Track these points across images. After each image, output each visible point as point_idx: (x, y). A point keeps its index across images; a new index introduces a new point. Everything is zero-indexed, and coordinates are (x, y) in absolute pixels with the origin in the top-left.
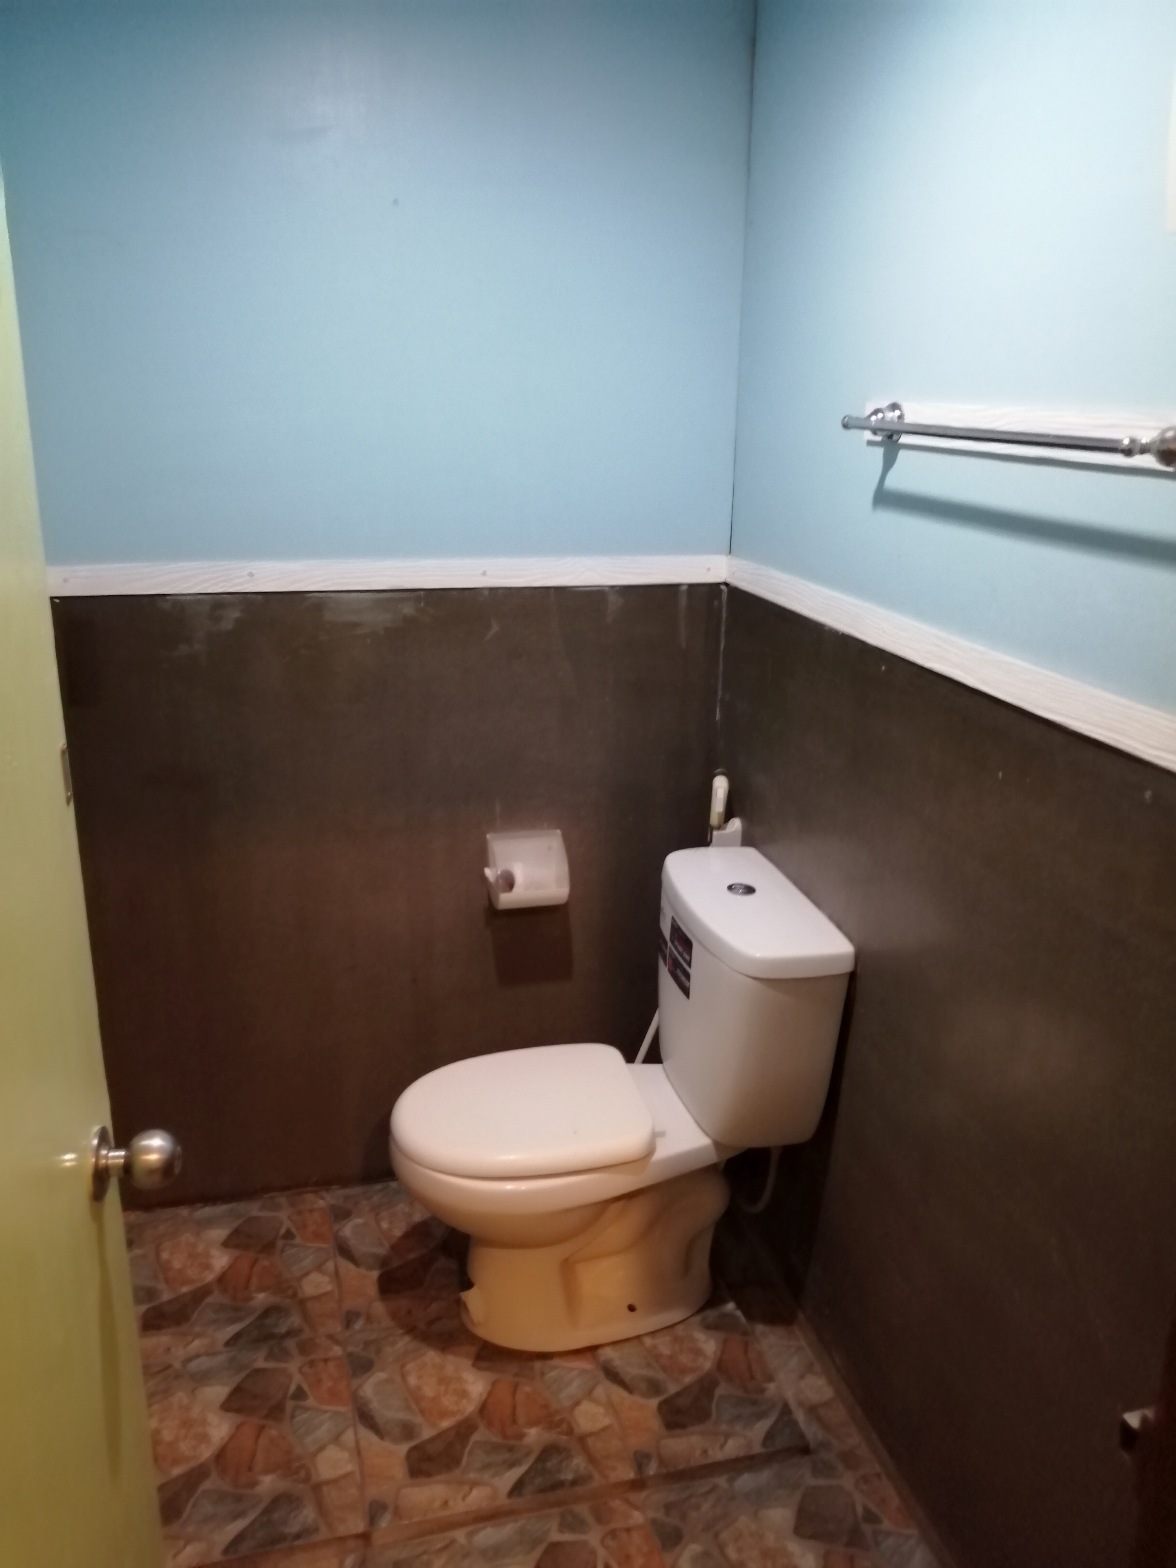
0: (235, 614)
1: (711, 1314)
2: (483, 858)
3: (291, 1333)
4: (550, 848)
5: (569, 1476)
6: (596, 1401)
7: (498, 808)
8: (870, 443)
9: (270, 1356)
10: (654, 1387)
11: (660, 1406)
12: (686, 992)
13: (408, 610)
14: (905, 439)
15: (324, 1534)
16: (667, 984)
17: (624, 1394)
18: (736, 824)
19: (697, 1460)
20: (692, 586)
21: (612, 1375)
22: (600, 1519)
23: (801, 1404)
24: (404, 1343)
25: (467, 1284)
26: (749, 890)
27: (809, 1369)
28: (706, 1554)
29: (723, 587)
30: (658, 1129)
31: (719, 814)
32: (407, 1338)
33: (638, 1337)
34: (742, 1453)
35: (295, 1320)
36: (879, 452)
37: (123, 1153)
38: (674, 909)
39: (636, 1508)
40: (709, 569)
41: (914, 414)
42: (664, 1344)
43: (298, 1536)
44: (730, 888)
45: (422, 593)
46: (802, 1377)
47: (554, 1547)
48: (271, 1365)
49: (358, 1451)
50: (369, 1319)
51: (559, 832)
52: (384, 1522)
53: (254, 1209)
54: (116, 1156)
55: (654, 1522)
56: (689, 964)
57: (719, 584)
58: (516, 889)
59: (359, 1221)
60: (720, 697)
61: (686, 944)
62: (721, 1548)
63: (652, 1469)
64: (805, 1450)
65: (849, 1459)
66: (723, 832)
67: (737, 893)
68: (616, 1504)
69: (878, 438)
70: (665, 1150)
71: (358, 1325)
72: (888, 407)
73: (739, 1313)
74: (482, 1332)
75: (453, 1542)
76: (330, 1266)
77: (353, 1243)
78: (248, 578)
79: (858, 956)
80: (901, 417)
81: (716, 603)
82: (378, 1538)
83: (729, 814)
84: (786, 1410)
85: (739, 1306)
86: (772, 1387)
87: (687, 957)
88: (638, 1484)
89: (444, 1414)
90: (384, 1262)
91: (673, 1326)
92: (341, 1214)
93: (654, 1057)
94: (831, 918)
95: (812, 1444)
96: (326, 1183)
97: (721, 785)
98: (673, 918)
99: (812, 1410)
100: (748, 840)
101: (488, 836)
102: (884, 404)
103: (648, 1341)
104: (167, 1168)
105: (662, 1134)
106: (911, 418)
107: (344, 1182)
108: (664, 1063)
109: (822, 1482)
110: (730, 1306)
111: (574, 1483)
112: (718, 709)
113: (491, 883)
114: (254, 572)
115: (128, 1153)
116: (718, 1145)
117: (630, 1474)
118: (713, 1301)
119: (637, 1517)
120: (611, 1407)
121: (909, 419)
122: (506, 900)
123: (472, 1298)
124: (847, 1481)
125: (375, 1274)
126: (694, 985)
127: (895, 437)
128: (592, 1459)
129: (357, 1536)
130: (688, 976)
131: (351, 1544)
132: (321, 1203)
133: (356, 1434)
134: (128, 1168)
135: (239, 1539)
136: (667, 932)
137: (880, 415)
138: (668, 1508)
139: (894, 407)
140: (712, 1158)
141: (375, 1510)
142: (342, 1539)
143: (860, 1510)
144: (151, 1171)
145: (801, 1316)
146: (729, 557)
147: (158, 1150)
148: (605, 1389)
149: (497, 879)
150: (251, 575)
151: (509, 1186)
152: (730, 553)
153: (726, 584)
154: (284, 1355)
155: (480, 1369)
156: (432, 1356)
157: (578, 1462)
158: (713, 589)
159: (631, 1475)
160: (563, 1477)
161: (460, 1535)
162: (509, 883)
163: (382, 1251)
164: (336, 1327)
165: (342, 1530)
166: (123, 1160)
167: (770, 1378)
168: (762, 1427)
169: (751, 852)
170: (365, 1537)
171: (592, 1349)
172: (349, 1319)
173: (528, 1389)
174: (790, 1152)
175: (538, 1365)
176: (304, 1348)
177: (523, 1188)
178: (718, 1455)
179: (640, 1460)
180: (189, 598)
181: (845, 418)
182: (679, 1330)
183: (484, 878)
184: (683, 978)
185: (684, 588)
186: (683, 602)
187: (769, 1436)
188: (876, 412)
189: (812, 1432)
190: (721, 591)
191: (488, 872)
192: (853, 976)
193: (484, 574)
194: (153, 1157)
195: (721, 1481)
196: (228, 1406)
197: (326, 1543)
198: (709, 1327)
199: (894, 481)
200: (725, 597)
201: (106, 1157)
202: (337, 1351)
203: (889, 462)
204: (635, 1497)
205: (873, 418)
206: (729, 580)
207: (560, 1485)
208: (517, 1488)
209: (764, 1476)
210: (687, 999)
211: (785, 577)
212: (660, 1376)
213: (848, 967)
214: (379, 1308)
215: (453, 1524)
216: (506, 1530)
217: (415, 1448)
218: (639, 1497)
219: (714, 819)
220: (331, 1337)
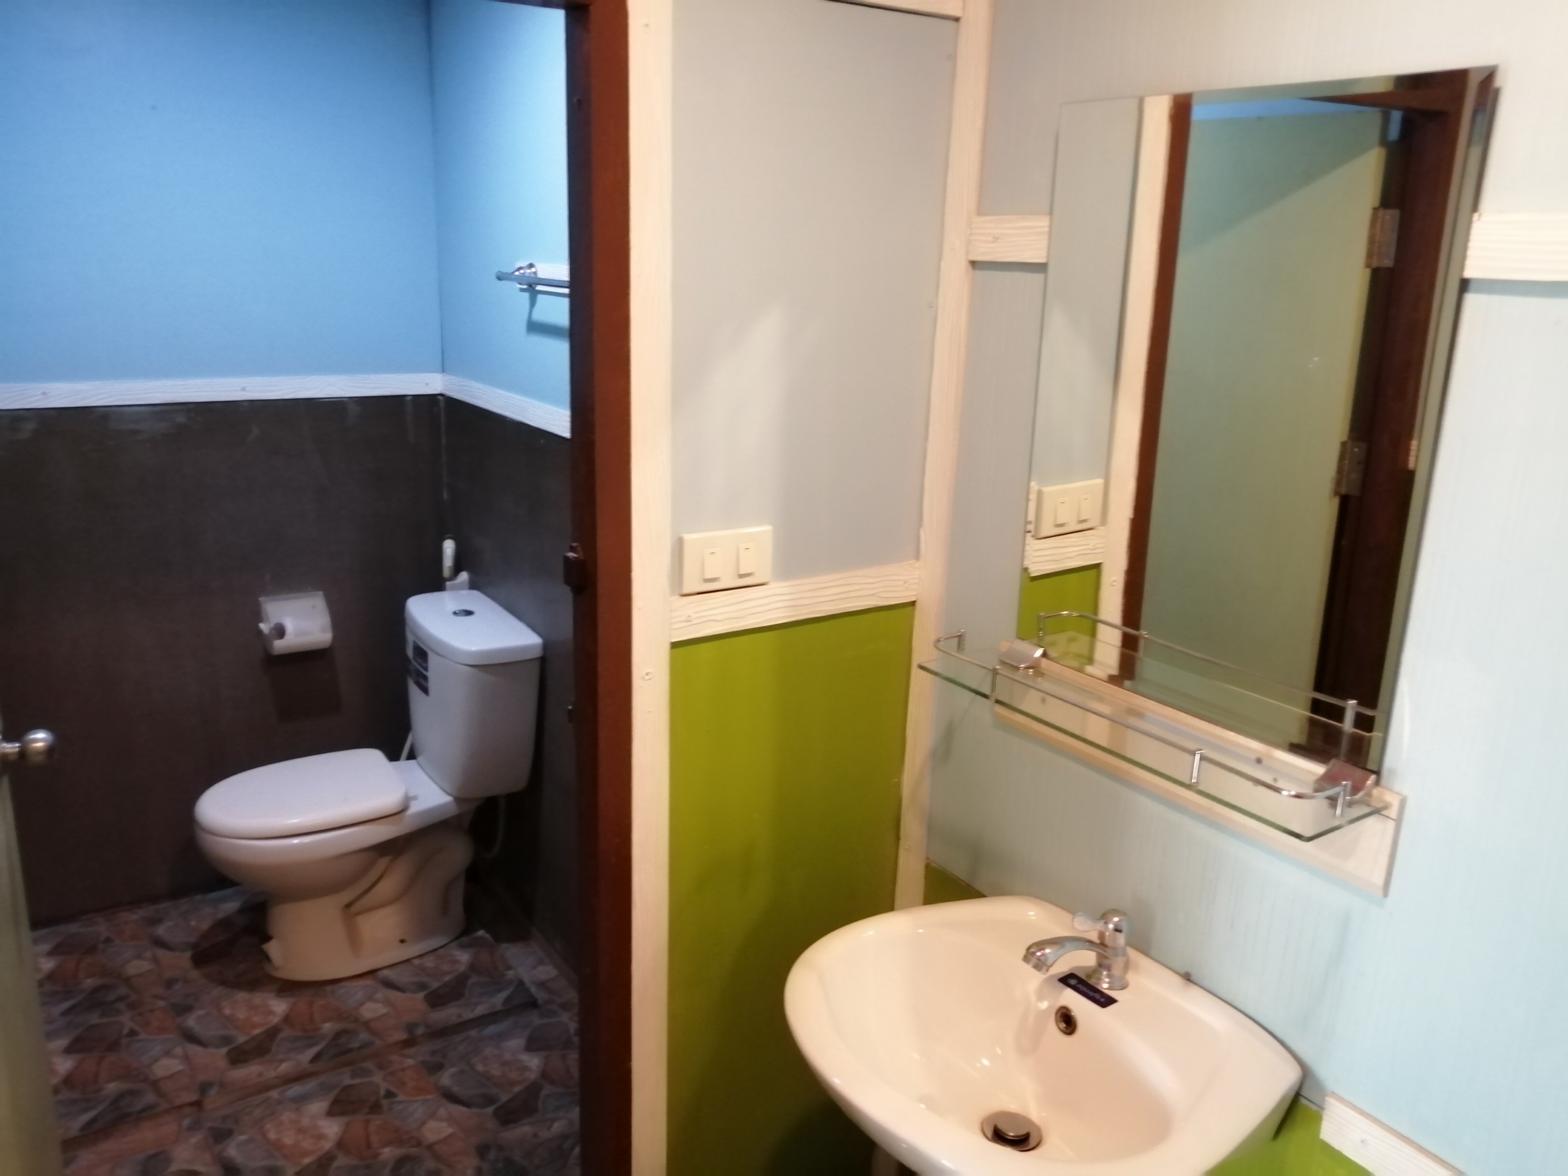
0: (31, 426)
1: (465, 939)
2: (258, 615)
3: (120, 999)
4: (314, 607)
5: (356, 1045)
6: (376, 1001)
7: (268, 578)
8: (522, 290)
9: (102, 1016)
10: (422, 986)
11: (426, 996)
12: (425, 690)
13: (181, 419)
14: (539, 288)
15: (163, 1107)
16: (414, 691)
17: (399, 994)
18: (464, 576)
19: (454, 1021)
20: (416, 397)
21: (389, 984)
22: (381, 1067)
23: (533, 981)
24: (217, 991)
25: (267, 938)
26: (469, 613)
27: (541, 962)
28: (461, 1071)
29: (440, 397)
30: (411, 794)
31: (450, 567)
32: (220, 988)
33: (408, 961)
34: (486, 1012)
35: (122, 990)
36: (526, 295)
37: (17, 745)
38: (415, 634)
39: (408, 1057)
40: (427, 384)
41: (540, 271)
42: (429, 962)
43: (143, 1111)
44: (455, 613)
45: (191, 406)
46: (535, 967)
47: (346, 1089)
48: (105, 1020)
49: (186, 1058)
50: (186, 981)
51: (321, 594)
52: (213, 1092)
53: (73, 928)
54: (13, 747)
55: (423, 1062)
56: (426, 669)
57: (436, 395)
58: (287, 638)
59: (170, 924)
60: (445, 481)
61: (422, 654)
62: (472, 1067)
63: (420, 1031)
64: (532, 1004)
66: (453, 582)
67: (460, 616)
68: (395, 1058)
69: (525, 287)
70: (415, 808)
71: (177, 987)
72: (526, 266)
73: (487, 936)
74: (281, 974)
75: (268, 1098)
76: (148, 954)
77: (166, 937)
78: (42, 397)
79: (545, 646)
80: (535, 273)
81: (436, 409)
82: (208, 1104)
83: (457, 568)
84: (521, 983)
85: (488, 931)
86: (510, 974)
87: (424, 665)
88: (409, 1043)
89: (254, 1026)
90: (195, 946)
91: (435, 949)
92: (155, 921)
93: (412, 756)
94: (529, 625)
95: (540, 1002)
96: (135, 903)
97: (449, 547)
98: (414, 641)
99: (542, 985)
100: (473, 586)
101: (261, 599)
102: (525, 264)
103: (416, 962)
105: (415, 798)
106: (542, 275)
107: (155, 899)
108: (420, 757)
109: (545, 1021)
110: (481, 932)
111: (360, 1048)
112: (445, 491)
113: (265, 633)
115: (21, 744)
116: (458, 800)
117: (402, 1036)
118: (467, 931)
119: (410, 1062)
120: (387, 1002)
121: (538, 274)
122: (280, 646)
123: (273, 948)
124: (564, 1018)
125: (188, 954)
126: (432, 684)
127: (533, 286)
128: (373, 1033)
129: (191, 1104)
130: (426, 678)
131: (188, 1110)
132: (135, 917)
133: (184, 1049)
134: (22, 753)
135: (93, 1121)
136: (410, 652)
137: (522, 271)
138: (433, 1053)
139: (531, 266)
140: (454, 810)
141: (204, 1088)
142: (180, 1107)
144: (38, 752)
145: (535, 933)
146: (443, 374)
147: (43, 740)
148: (383, 993)
149: (270, 631)
150: (44, 394)
152: (443, 371)
153: (443, 395)
154: (115, 1013)
155: (282, 997)
156: (241, 996)
157: (364, 1036)
158: (432, 399)
159: (404, 1037)
160: (352, 1046)
161: (274, 1094)
162: (280, 632)
163: (193, 939)
164: (158, 990)
165: (178, 1102)
166: (18, 749)
167: (509, 968)
168: (502, 995)
169: (476, 593)
170: (198, 1104)
171: (372, 973)
172: (170, 984)
173: (322, 1002)
174: (513, 798)
175: (329, 988)
176: (132, 1006)
178: (468, 1015)
179: (411, 1028)
181: (497, 273)
182: (442, 951)
183: (260, 632)
184: (423, 682)
185: (409, 398)
186: (409, 408)
187: (508, 1000)
188: (518, 269)
189: (541, 996)
190: (438, 401)
191: (262, 626)
192: (542, 658)
193: (244, 389)
195: (473, 1033)
196: (68, 1050)
197: (167, 1112)
198: (463, 947)
199: (537, 315)
200: (443, 405)
202: (161, 1003)
203: (533, 302)
204: (408, 1051)
205: (517, 273)
206: (444, 392)
207: (350, 1050)
208: (317, 1058)
209: (506, 1024)
210: (427, 697)
211: (480, 386)
212: (426, 979)
213: (538, 653)
214: (195, 974)
215: (268, 1088)
216: (310, 1085)
217: (233, 1049)
218: (412, 1051)
219: (446, 572)
220: (157, 997)
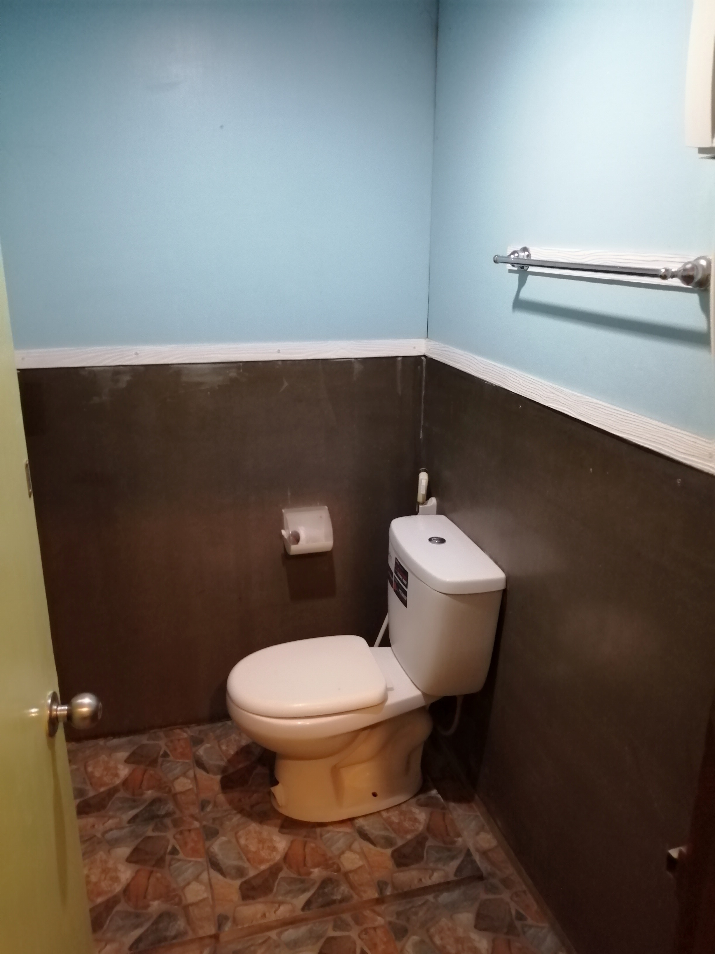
0: (127, 378)
1: (422, 797)
2: (280, 524)
3: (168, 814)
4: (321, 517)
5: (338, 897)
6: (354, 851)
7: (289, 494)
8: (511, 271)
9: (155, 829)
10: (389, 842)
11: (393, 853)
12: (405, 603)
13: (233, 374)
14: (531, 269)
15: (190, 935)
16: (393, 599)
17: (371, 846)
18: (433, 501)
19: (416, 885)
20: (404, 357)
21: (364, 835)
22: (358, 922)
23: (477, 850)
24: (237, 819)
25: (275, 782)
27: (482, 829)
28: (422, 942)
29: (423, 358)
30: (389, 686)
31: (423, 494)
32: (239, 816)
33: (379, 812)
34: (442, 881)
35: (170, 806)
36: (516, 276)
37: (66, 708)
38: (396, 553)
39: (379, 915)
40: (414, 347)
41: (537, 254)
42: (394, 816)
43: (175, 937)
44: (430, 540)
45: (241, 364)
46: (477, 834)
47: (330, 940)
48: (156, 834)
49: (210, 885)
50: (215, 805)
51: (326, 507)
52: (228, 927)
53: (144, 739)
54: (62, 710)
55: (390, 923)
56: (406, 587)
57: (420, 356)
58: (301, 542)
59: (208, 745)
60: (422, 424)
61: (405, 574)
62: (431, 938)
63: (388, 892)
64: (480, 878)
65: (506, 883)
66: (425, 506)
67: (435, 543)
68: (367, 913)
69: (516, 269)
70: (393, 699)
71: (209, 809)
72: (521, 249)
73: (439, 796)
74: (285, 812)
75: (269, 938)
76: (191, 773)
77: (205, 759)
78: (135, 356)
79: (508, 580)
80: (528, 256)
81: (419, 367)
82: (224, 938)
83: (429, 495)
84: (468, 853)
85: (439, 792)
86: (460, 840)
87: (405, 582)
88: (380, 901)
89: (262, 861)
90: (224, 770)
91: (399, 805)
92: (197, 742)
93: (386, 642)
94: (491, 557)
95: (485, 874)
96: (187, 723)
97: (423, 478)
98: (396, 558)
99: (484, 853)
100: (440, 511)
101: (283, 511)
102: (519, 248)
103: (385, 814)
104: (94, 716)
105: (391, 689)
107: (199, 722)
108: (392, 646)
109: (491, 896)
110: (434, 792)
111: (342, 901)
112: (421, 432)
113: (285, 539)
114: (138, 352)
115: (69, 708)
116: (425, 695)
118: (423, 789)
119: (380, 921)
120: (363, 855)
121: (533, 257)
122: (295, 549)
123: (278, 791)
124: (506, 896)
125: (219, 777)
126: (410, 599)
127: (525, 268)
128: (352, 886)
129: (211, 937)
130: (405, 593)
131: (207, 941)
132: (185, 735)
133: (209, 874)
134: (69, 717)
135: (139, 940)
136: (392, 567)
137: (516, 255)
138: (399, 914)
139: (525, 249)
140: (422, 703)
141: (221, 921)
142: (202, 939)
143: (513, 912)
144: (84, 718)
145: (477, 797)
146: (427, 340)
147: (89, 705)
148: (359, 844)
149: (289, 537)
150: (137, 354)
151: (299, 722)
152: (427, 337)
153: (425, 356)
154: (165, 828)
155: (284, 833)
156: (254, 826)
157: (344, 888)
158: (417, 359)
159: (376, 895)
160: (335, 898)
161: (273, 934)
162: (296, 538)
163: (223, 763)
164: (195, 810)
165: (201, 933)
166: (66, 712)
167: (459, 835)
168: (454, 864)
169: (443, 518)
170: (216, 937)
171: (351, 820)
172: (203, 805)
173: (313, 845)
174: (468, 698)
175: (318, 830)
176: (176, 823)
177: (308, 723)
178: (427, 882)
179: (381, 886)
180: (99, 368)
181: (495, 256)
182: (404, 807)
183: (282, 536)
184: (403, 595)
185: (400, 359)
186: (399, 367)
187: (459, 870)
188: (514, 253)
189: (484, 866)
190: (422, 360)
191: (283, 532)
192: (504, 592)
193: (279, 351)
194: (85, 710)
195: (430, 898)
196: (130, 860)
197: (192, 941)
198: (421, 805)
199: (525, 294)
200: (424, 364)
201: (57, 710)
202: (197, 824)
203: (522, 283)
204: (378, 908)
205: (512, 256)
206: (427, 354)
207: (334, 902)
208: (307, 905)
209: (455, 895)
210: (405, 608)
211: (461, 352)
212: (393, 835)
213: (502, 587)
214: (221, 798)
215: (269, 928)
216: (302, 930)
217: (245, 882)
218: (381, 908)
219: (420, 498)
220: (193, 816)
